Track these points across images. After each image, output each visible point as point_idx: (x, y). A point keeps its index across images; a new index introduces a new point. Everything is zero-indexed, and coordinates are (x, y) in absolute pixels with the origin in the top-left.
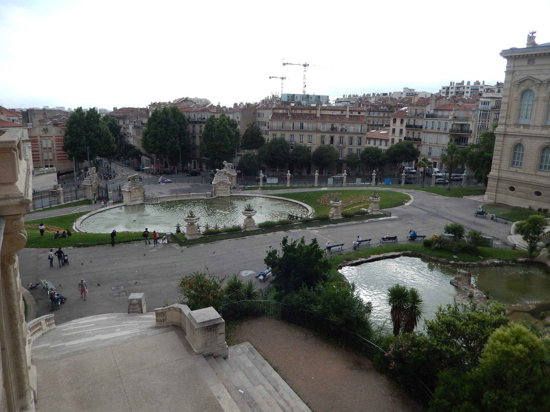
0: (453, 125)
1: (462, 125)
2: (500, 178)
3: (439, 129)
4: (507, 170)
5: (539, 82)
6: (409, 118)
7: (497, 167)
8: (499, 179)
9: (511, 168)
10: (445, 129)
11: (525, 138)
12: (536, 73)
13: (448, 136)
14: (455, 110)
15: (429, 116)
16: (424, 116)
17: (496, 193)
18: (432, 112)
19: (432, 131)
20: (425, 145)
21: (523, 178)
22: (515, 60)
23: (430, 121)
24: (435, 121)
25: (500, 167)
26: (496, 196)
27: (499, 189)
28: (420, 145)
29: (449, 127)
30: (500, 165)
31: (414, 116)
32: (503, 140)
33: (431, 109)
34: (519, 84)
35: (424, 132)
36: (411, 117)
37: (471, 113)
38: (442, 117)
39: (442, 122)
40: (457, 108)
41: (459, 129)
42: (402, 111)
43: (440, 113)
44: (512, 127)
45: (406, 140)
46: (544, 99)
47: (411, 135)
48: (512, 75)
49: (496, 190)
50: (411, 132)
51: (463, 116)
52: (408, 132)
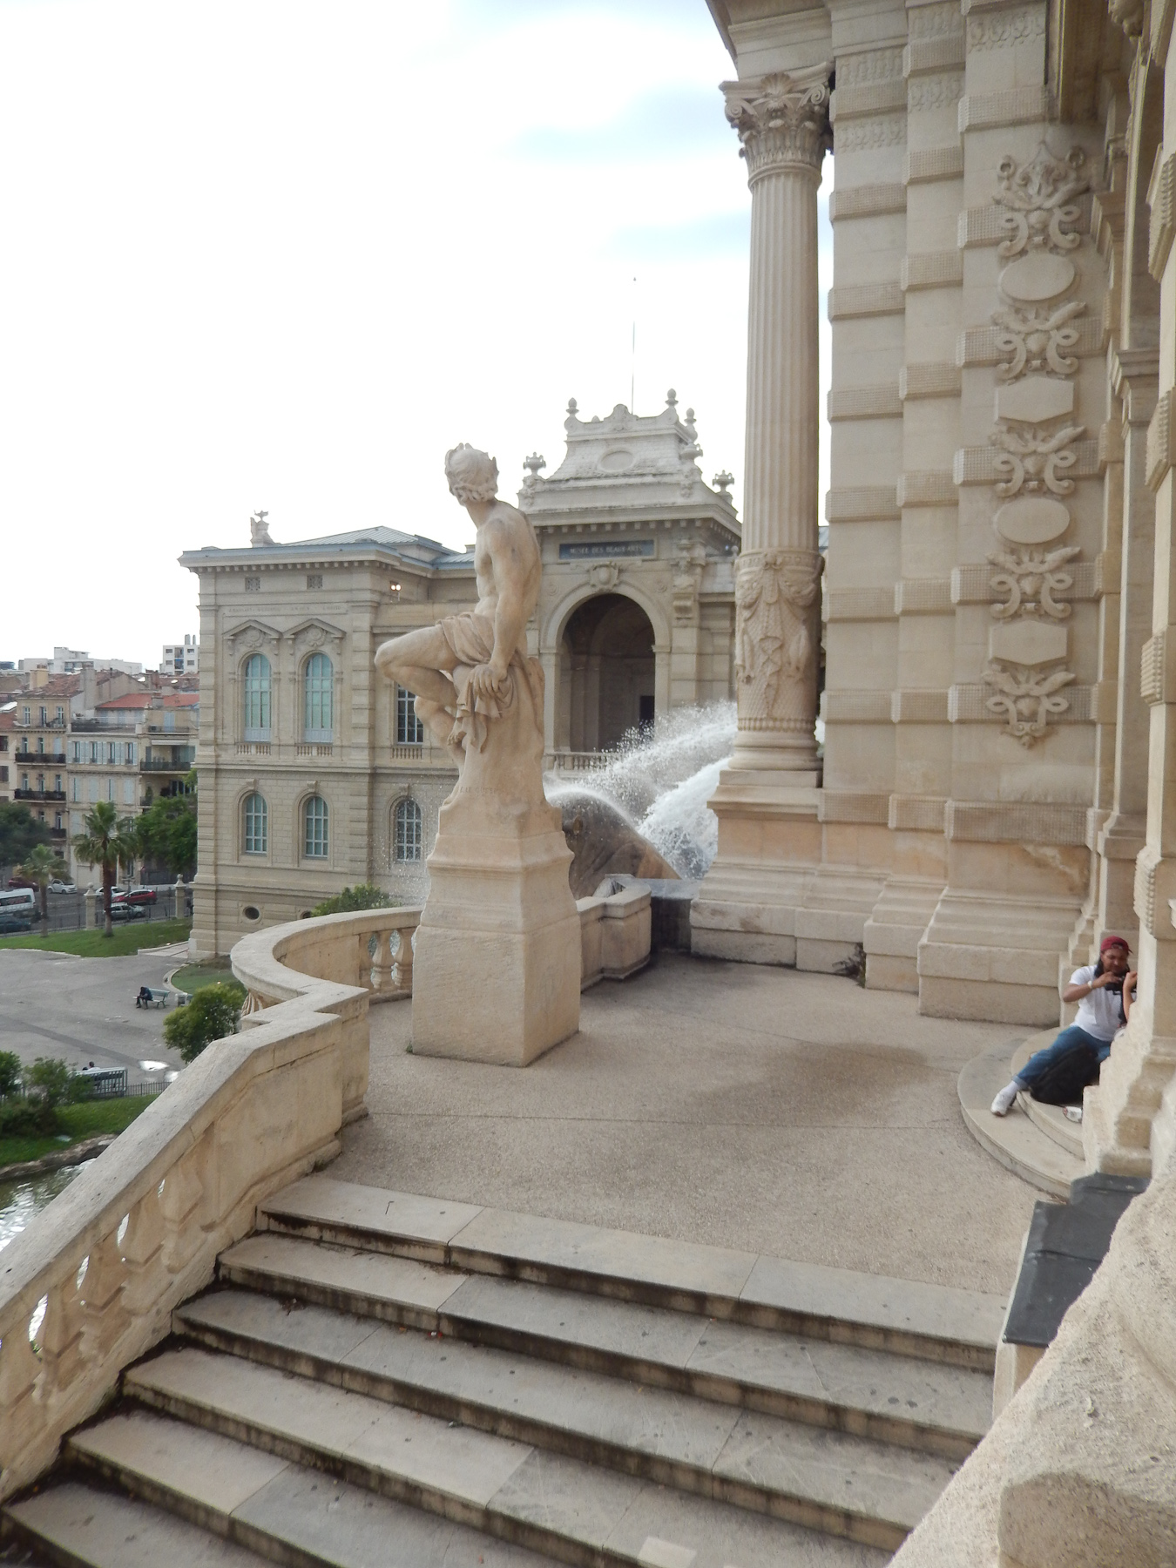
0: (148, 750)
1: (175, 749)
2: (221, 888)
3: (111, 761)
4: (235, 863)
5: (275, 636)
6: (23, 733)
7: (210, 858)
8: (218, 892)
9: (244, 858)
10: (129, 761)
11: (265, 776)
12: (266, 613)
13: (138, 782)
14: (149, 709)
15: (81, 727)
16: (65, 726)
17: (216, 930)
18: (90, 715)
19: (92, 768)
20: (78, 810)
21: (272, 881)
22: (216, 578)
23: (85, 740)
24: (99, 741)
25: (216, 858)
26: (216, 938)
27: (222, 919)
28: (64, 812)
29: (139, 755)
30: (216, 852)
31: (37, 727)
32: (217, 784)
33: (85, 707)
34: (233, 640)
35: (72, 772)
36: (30, 731)
37: (192, 716)
38: (119, 728)
39: (117, 741)
40: (156, 702)
41: (169, 759)
42: (4, 714)
43: (112, 718)
44: (232, 751)
45: (22, 798)
46: (291, 676)
47: (33, 785)
48: (216, 616)
49: (216, 922)
50: (33, 775)
51: (174, 724)
52: (25, 776)
